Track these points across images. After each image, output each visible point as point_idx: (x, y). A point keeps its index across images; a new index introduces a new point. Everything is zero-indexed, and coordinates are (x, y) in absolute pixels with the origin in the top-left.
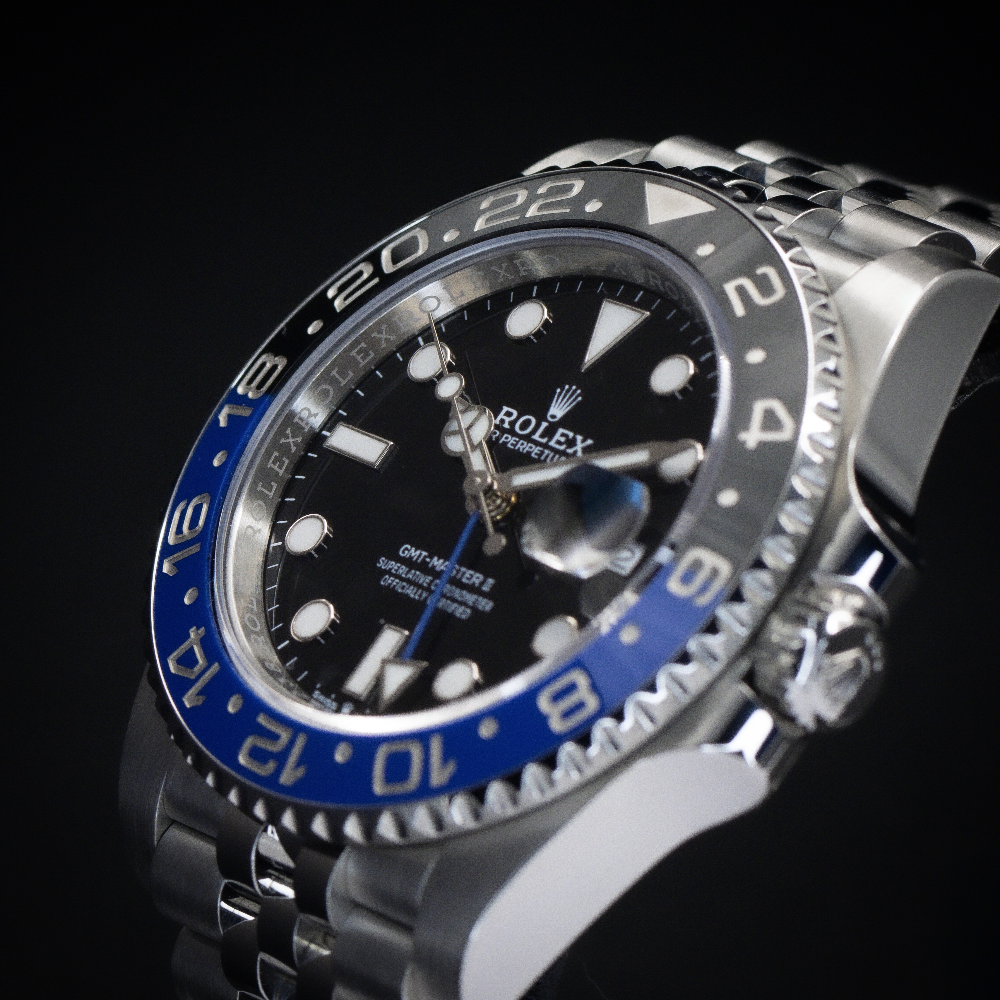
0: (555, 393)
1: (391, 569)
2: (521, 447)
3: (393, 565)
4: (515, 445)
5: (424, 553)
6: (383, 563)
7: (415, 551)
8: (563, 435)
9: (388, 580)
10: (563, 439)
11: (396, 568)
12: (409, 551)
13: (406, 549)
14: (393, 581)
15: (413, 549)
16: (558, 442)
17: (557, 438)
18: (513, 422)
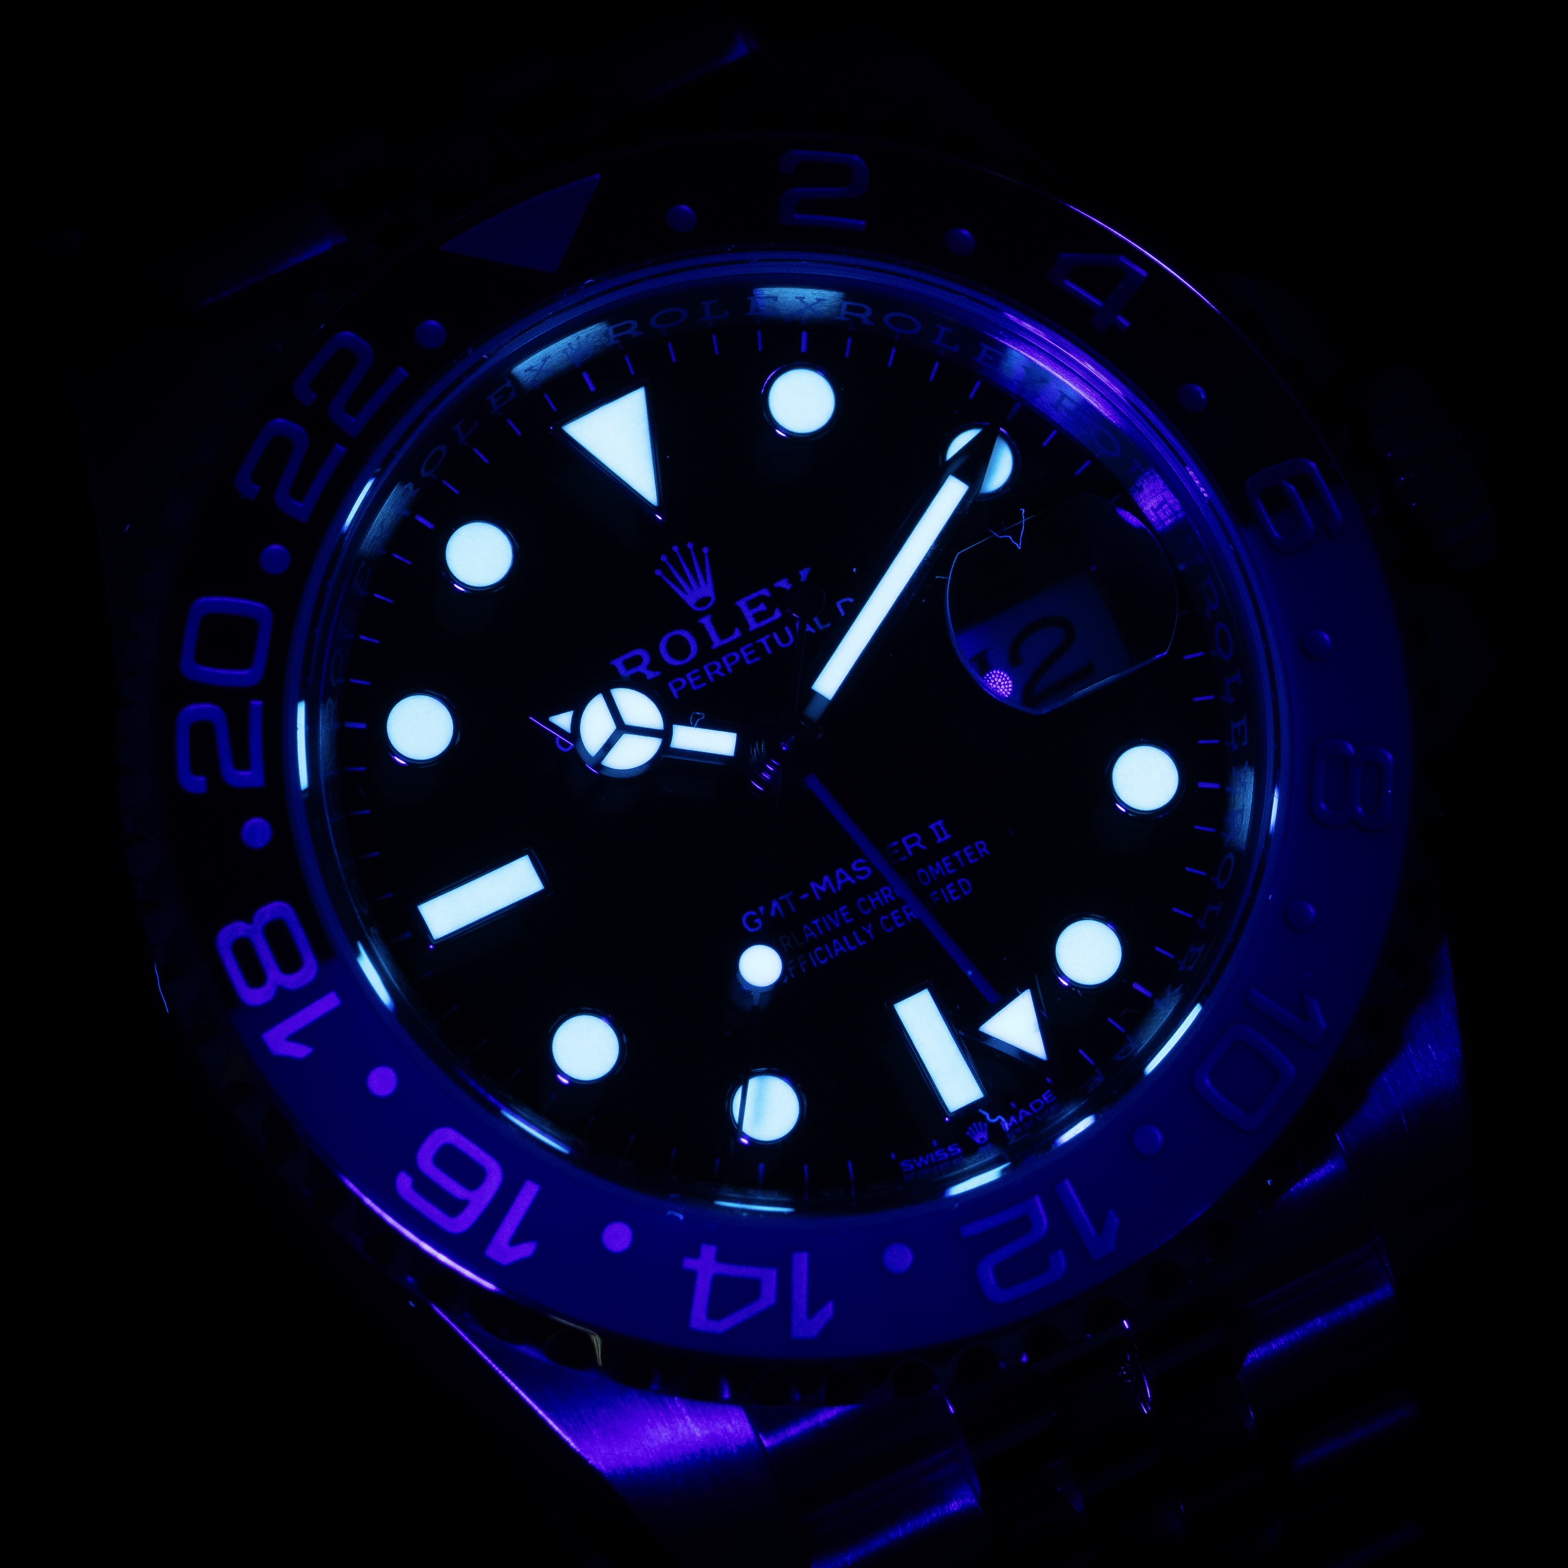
0: (659, 580)
2: (718, 671)
4: (704, 679)
5: (787, 896)
8: (752, 605)
10: (762, 607)
12: (759, 915)
14: (795, 963)
15: (762, 909)
16: (758, 617)
17: (748, 614)
18: (656, 663)
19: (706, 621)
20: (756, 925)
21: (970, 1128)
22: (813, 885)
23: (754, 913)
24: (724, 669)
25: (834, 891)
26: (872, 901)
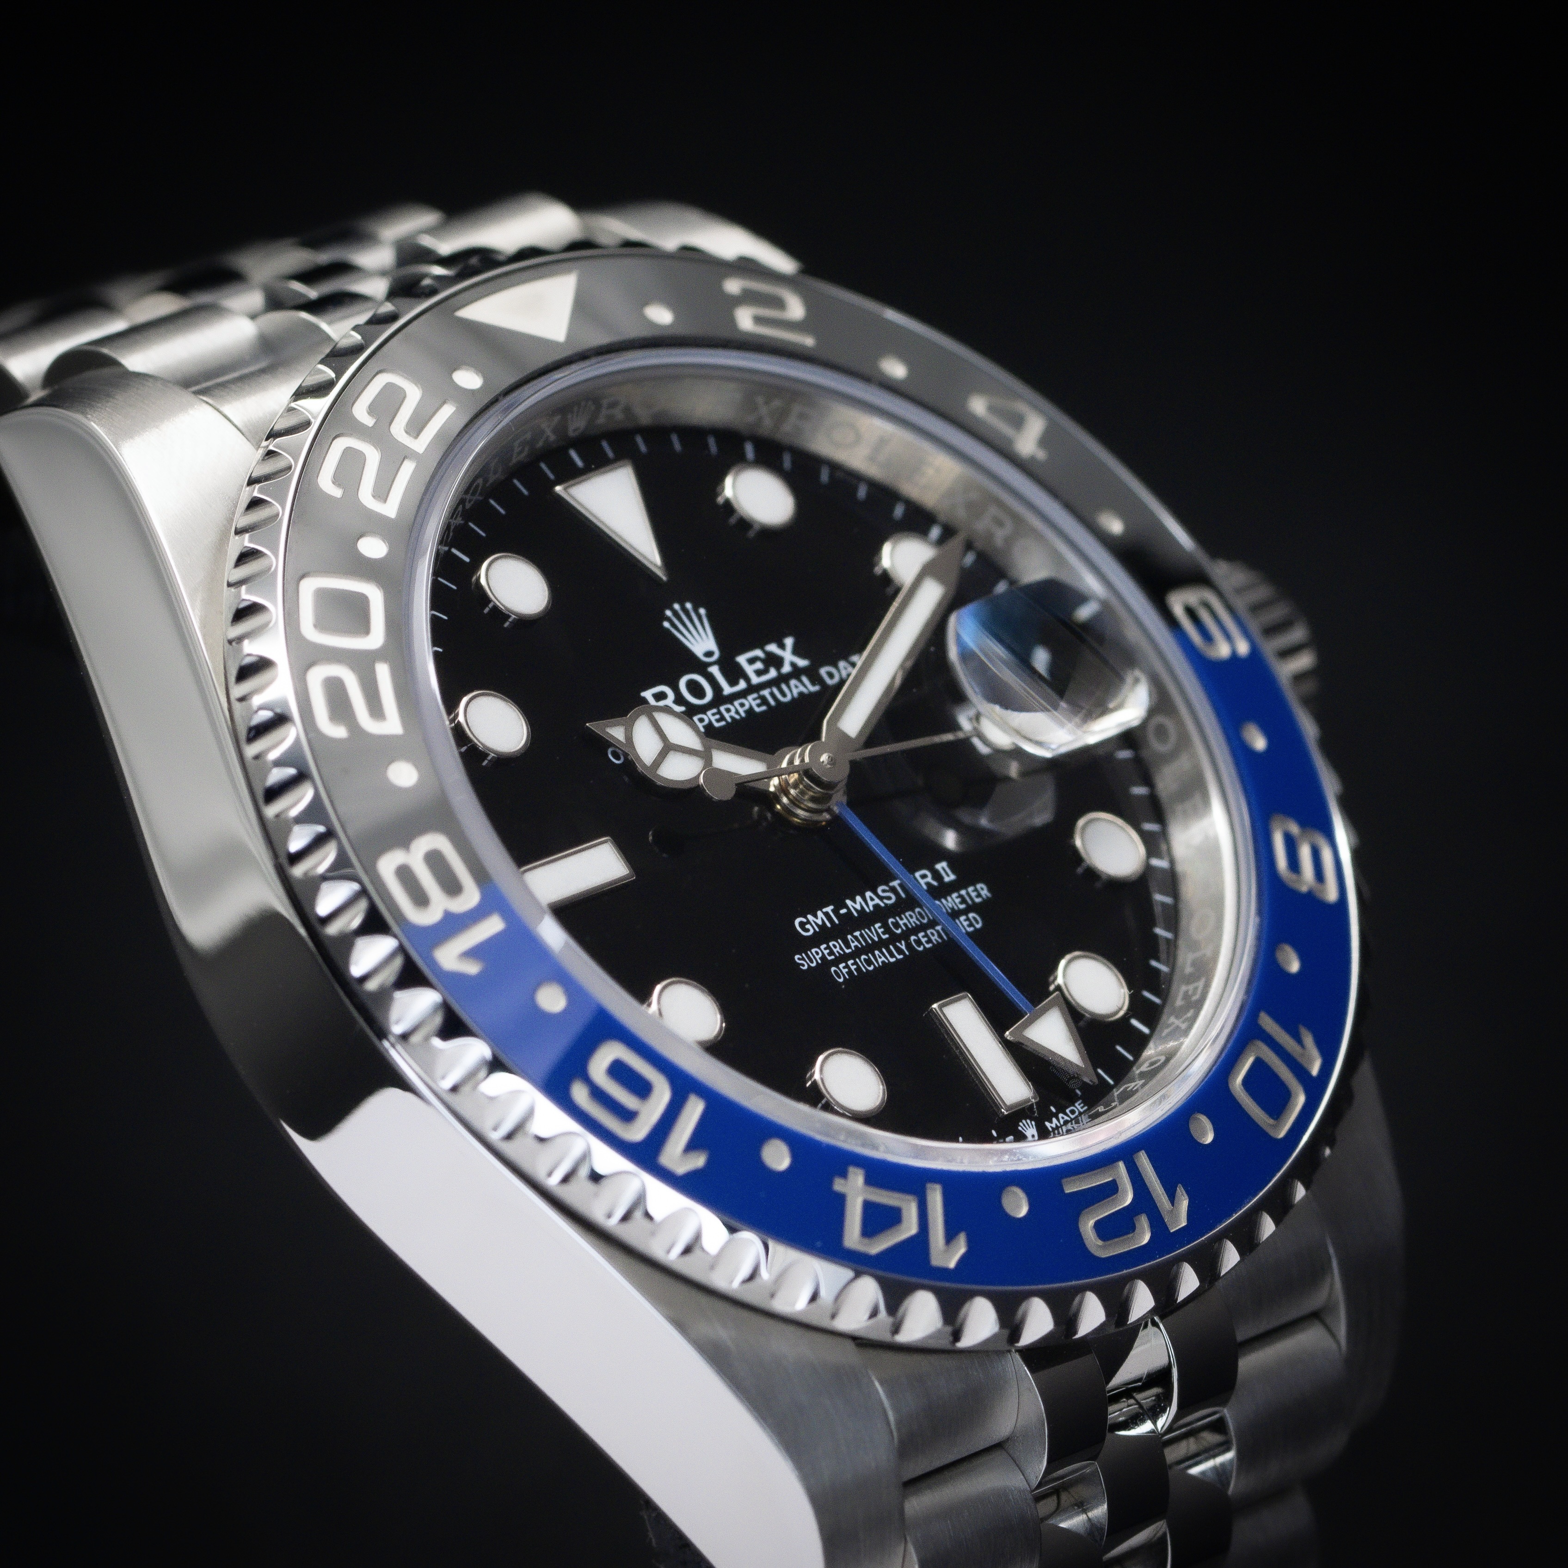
0: (668, 630)
1: (823, 958)
2: (733, 713)
3: (818, 954)
4: (722, 718)
5: (829, 909)
6: (805, 962)
7: (816, 916)
8: (751, 661)
9: (841, 972)
10: (759, 665)
11: (826, 952)
12: (808, 922)
13: (802, 925)
14: (847, 966)
15: (810, 917)
16: (759, 673)
17: (749, 670)
18: (679, 699)
19: (715, 670)
20: (808, 930)
21: (1021, 1124)
22: (849, 902)
23: (804, 920)
24: (737, 712)
25: (867, 910)
26: (901, 922)
